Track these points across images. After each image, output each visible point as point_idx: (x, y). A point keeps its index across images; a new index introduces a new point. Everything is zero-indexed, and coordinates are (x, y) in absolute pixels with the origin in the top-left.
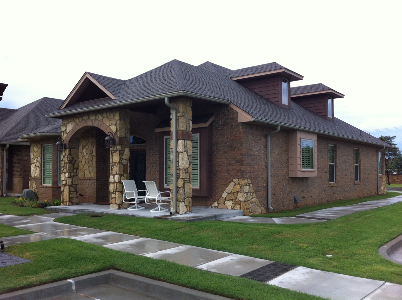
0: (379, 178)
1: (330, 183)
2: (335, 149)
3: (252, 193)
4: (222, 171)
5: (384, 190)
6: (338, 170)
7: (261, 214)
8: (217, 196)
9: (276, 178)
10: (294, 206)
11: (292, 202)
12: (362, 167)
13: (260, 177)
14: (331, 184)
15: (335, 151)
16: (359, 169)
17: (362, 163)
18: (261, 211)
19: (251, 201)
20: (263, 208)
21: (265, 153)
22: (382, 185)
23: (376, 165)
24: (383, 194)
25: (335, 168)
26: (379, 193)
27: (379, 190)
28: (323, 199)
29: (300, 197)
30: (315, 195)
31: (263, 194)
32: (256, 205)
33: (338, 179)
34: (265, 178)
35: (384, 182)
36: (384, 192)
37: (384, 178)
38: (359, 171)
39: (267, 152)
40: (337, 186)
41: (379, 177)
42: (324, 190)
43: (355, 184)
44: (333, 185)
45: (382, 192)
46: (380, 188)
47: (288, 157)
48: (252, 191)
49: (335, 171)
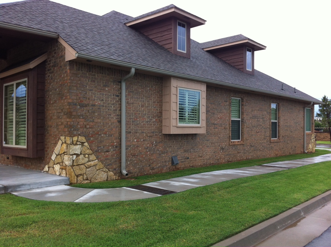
0: (305, 136)
1: (232, 141)
2: (242, 103)
3: (88, 155)
4: (52, 126)
5: (312, 148)
6: (245, 126)
7: (107, 180)
8: (48, 157)
9: (138, 135)
10: (171, 168)
11: (167, 164)
12: (282, 123)
13: (105, 134)
14: (234, 142)
15: (242, 105)
16: (278, 126)
17: (282, 119)
18: (107, 177)
19: (86, 165)
20: (112, 173)
21: (117, 103)
22: (310, 143)
23: (302, 122)
24: (311, 152)
25: (242, 124)
26: (306, 152)
27: (305, 148)
28: (220, 159)
29: (181, 157)
30: (207, 155)
31: (113, 156)
32: (97, 170)
33: (245, 136)
34: (117, 135)
35: (313, 140)
36: (313, 150)
37: (313, 135)
38: (278, 128)
39: (121, 102)
40: (243, 145)
41: (305, 134)
42: (222, 149)
43: (272, 142)
44: (237, 143)
45: (310, 150)
46: (308, 146)
47: (162, 110)
48: (88, 151)
49: (242, 127)
